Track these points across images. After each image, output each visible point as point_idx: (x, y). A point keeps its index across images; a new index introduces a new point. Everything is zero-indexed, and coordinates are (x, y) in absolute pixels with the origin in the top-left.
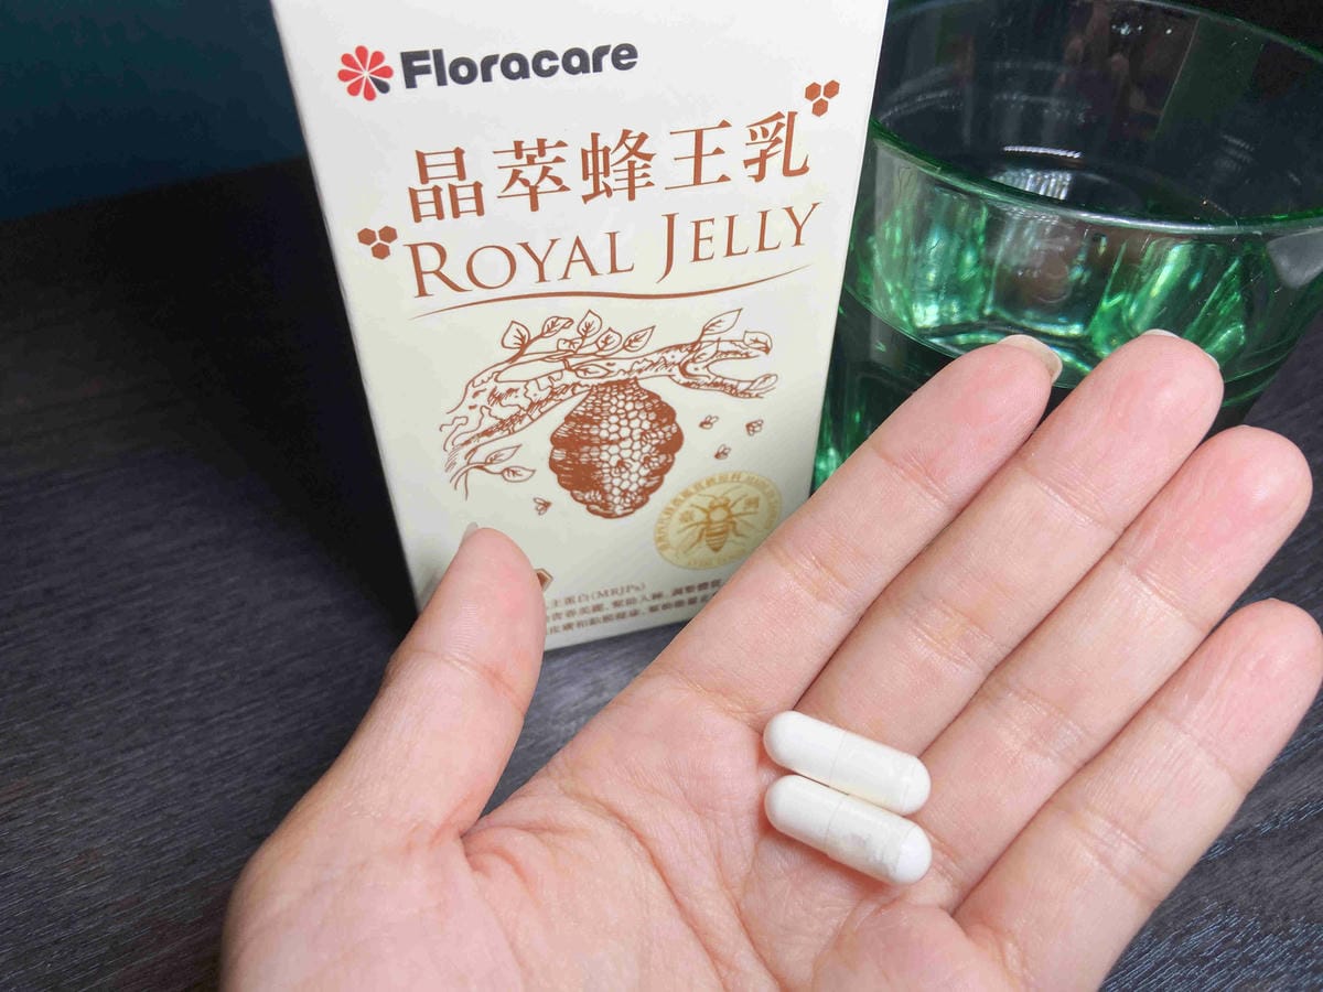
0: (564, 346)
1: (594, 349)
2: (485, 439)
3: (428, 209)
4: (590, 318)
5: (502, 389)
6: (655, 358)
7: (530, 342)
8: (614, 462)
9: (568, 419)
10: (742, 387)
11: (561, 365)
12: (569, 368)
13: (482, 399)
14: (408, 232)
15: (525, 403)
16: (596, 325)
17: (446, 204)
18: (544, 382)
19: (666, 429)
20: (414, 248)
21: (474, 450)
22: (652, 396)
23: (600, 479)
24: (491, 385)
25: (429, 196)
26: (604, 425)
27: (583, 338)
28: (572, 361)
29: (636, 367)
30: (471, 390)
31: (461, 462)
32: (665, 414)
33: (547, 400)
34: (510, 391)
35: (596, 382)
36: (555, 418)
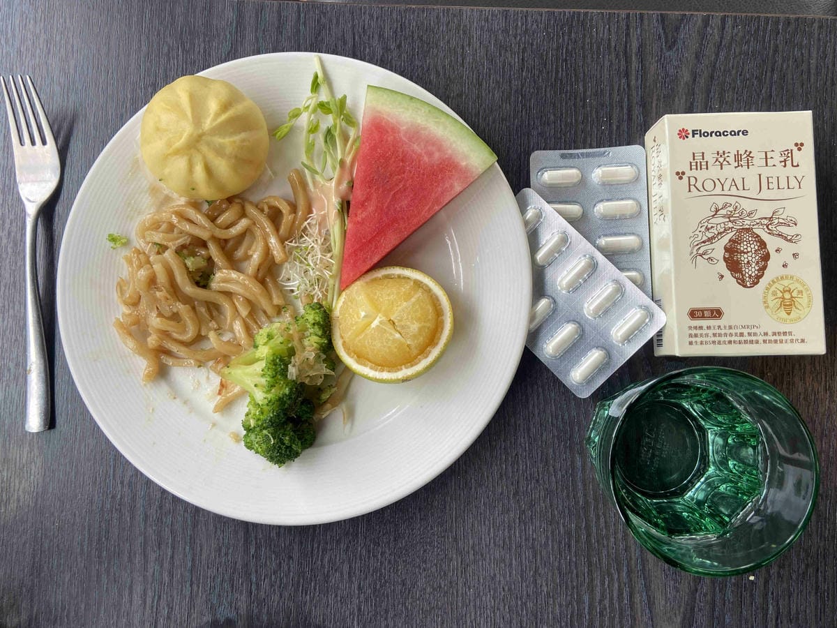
0: (729, 213)
1: (738, 215)
2: (703, 244)
3: (694, 167)
4: (737, 204)
5: (710, 226)
6: (758, 221)
7: (719, 210)
8: (746, 261)
9: (730, 241)
10: (789, 238)
11: (728, 220)
12: (730, 221)
13: (703, 229)
14: (688, 173)
15: (716, 233)
16: (739, 207)
17: (699, 166)
18: (723, 225)
19: (764, 250)
20: (689, 178)
21: (700, 248)
22: (758, 236)
23: (741, 268)
24: (706, 224)
25: (695, 164)
26: (742, 245)
27: (735, 211)
28: (731, 219)
29: (752, 224)
30: (700, 225)
31: (695, 252)
32: (763, 244)
33: (723, 232)
34: (712, 227)
35: (739, 227)
36: (725, 240)
